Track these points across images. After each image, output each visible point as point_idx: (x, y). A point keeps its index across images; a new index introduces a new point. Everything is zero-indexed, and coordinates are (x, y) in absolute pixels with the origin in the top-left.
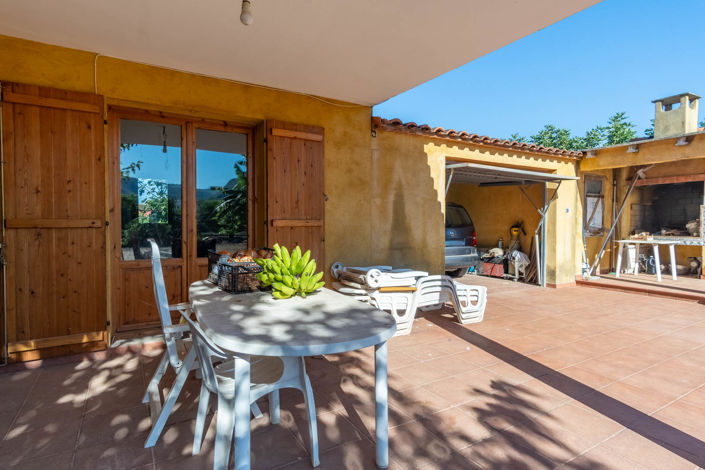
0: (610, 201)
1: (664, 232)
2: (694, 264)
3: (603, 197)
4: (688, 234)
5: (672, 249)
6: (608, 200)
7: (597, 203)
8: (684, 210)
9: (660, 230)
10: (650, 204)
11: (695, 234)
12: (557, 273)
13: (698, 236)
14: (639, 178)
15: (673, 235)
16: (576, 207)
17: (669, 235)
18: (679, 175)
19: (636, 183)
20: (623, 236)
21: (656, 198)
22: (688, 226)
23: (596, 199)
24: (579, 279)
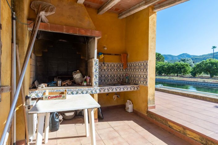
9: (55, 81)
13: (91, 85)
17: (64, 85)
22: (75, 76)
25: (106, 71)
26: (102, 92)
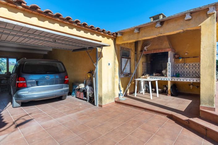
0: (134, 61)
1: (154, 74)
2: (165, 88)
3: (130, 58)
4: (163, 75)
5: (157, 82)
6: (133, 60)
7: (127, 61)
8: (162, 65)
9: (153, 73)
10: (150, 62)
11: (165, 75)
12: (103, 99)
13: (166, 76)
14: (145, 51)
15: (158, 76)
16: (115, 62)
17: (156, 76)
18: (159, 49)
19: (144, 53)
20: (139, 77)
21: (152, 60)
22: (163, 72)
23: (127, 59)
24: (116, 100)
25: (188, 69)
26: (173, 80)
